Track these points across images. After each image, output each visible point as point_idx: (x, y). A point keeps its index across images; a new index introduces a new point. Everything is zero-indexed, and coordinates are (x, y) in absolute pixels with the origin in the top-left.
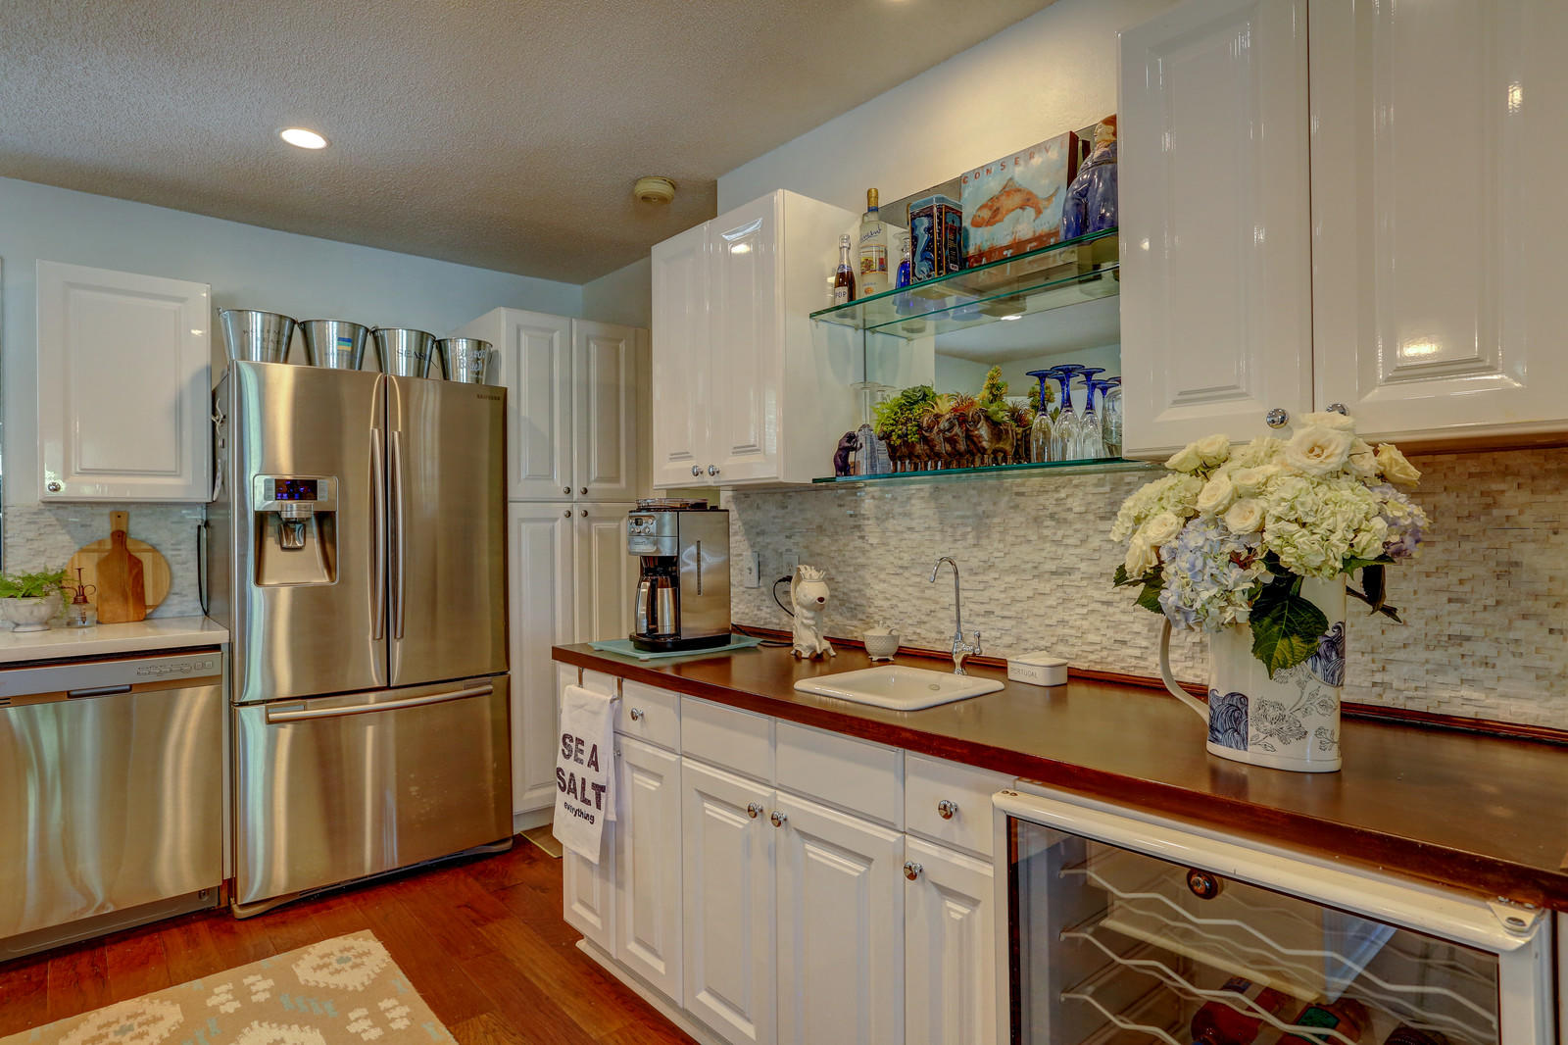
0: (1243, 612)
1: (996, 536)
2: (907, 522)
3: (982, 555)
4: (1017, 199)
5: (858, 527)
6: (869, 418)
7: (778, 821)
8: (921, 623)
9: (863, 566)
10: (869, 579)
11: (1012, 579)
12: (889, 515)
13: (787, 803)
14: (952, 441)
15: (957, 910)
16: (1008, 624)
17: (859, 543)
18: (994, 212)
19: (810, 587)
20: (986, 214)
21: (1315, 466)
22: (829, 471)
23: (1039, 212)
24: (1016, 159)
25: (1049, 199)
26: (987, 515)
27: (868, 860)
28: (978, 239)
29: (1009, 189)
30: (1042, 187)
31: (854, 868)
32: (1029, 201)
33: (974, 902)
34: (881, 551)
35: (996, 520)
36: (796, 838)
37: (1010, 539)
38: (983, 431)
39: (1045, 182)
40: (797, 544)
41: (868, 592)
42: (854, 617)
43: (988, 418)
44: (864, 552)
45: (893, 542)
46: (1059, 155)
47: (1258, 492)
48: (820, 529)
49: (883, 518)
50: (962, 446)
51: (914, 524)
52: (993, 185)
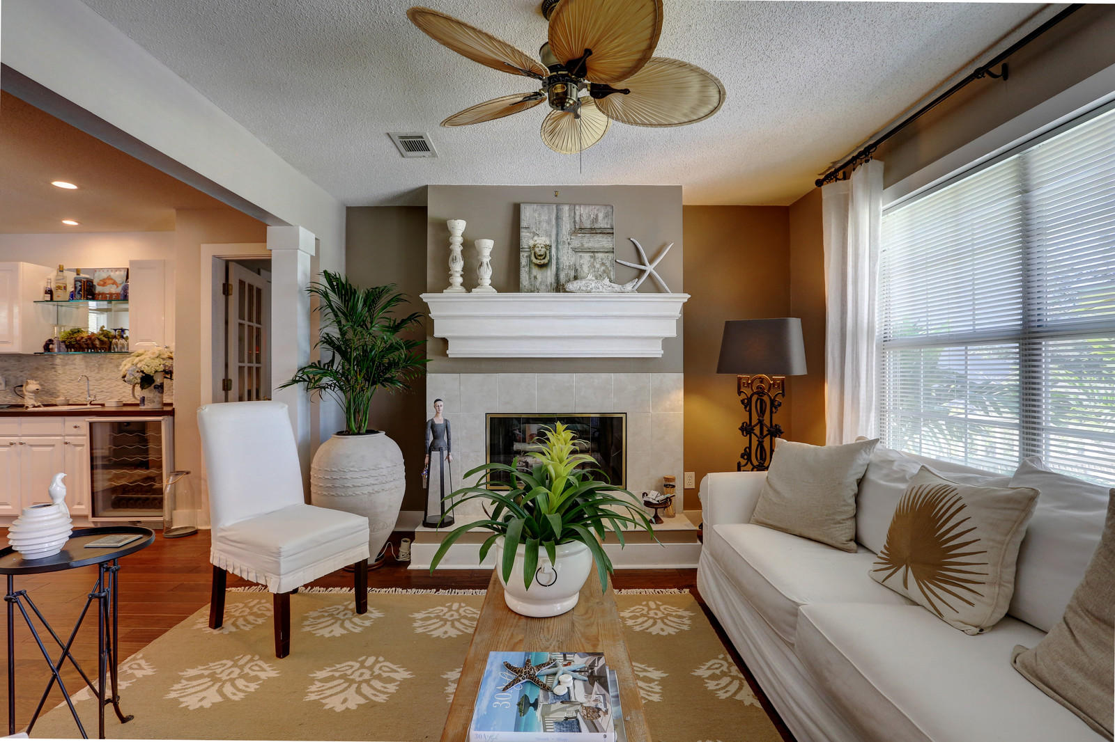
0: (139, 381)
1: (104, 370)
2: (74, 366)
3: (100, 375)
4: (111, 282)
5: (54, 368)
6: (57, 333)
7: (21, 444)
8: (79, 396)
9: (56, 380)
10: (59, 385)
11: (109, 382)
12: (66, 364)
13: (24, 439)
14: (87, 344)
15: (79, 449)
16: (108, 394)
17: (55, 373)
18: (104, 283)
19: (33, 386)
20: (102, 283)
21: (152, 356)
22: (42, 350)
23: (117, 287)
24: (112, 269)
25: (120, 284)
26: (101, 364)
27: (53, 446)
28: (99, 289)
29: (109, 278)
30: (119, 281)
31: (50, 449)
32: (114, 283)
33: (82, 445)
34: (63, 375)
35: (105, 366)
36: (29, 447)
37: (109, 371)
38: (97, 342)
39: (120, 279)
40: (25, 374)
41: (58, 389)
42: (52, 397)
43: (99, 339)
44: (56, 376)
45: (68, 372)
46: (123, 273)
47: (143, 360)
48: (37, 369)
49: (64, 365)
50: (91, 346)
51: (76, 367)
52: (104, 275)
